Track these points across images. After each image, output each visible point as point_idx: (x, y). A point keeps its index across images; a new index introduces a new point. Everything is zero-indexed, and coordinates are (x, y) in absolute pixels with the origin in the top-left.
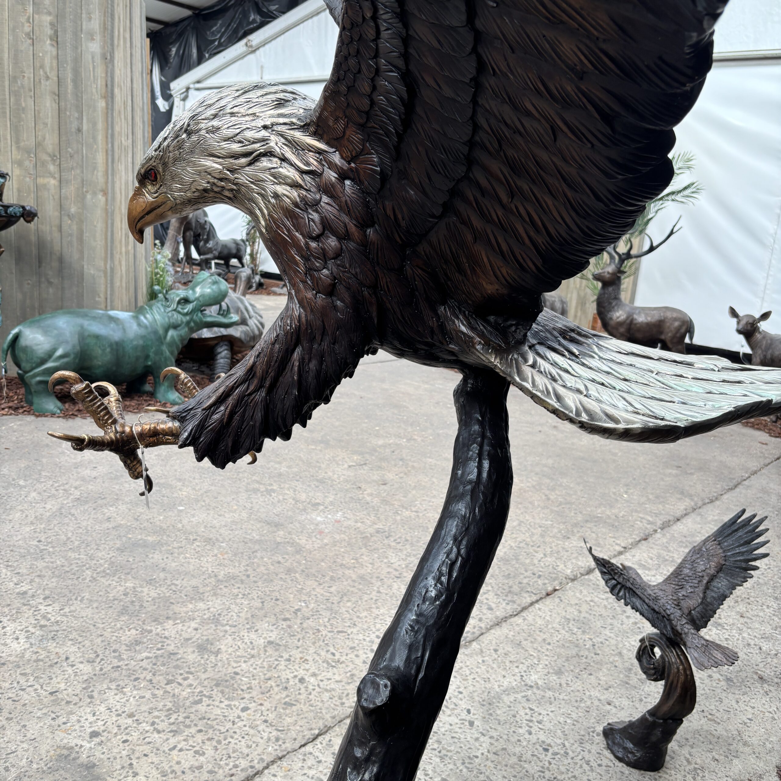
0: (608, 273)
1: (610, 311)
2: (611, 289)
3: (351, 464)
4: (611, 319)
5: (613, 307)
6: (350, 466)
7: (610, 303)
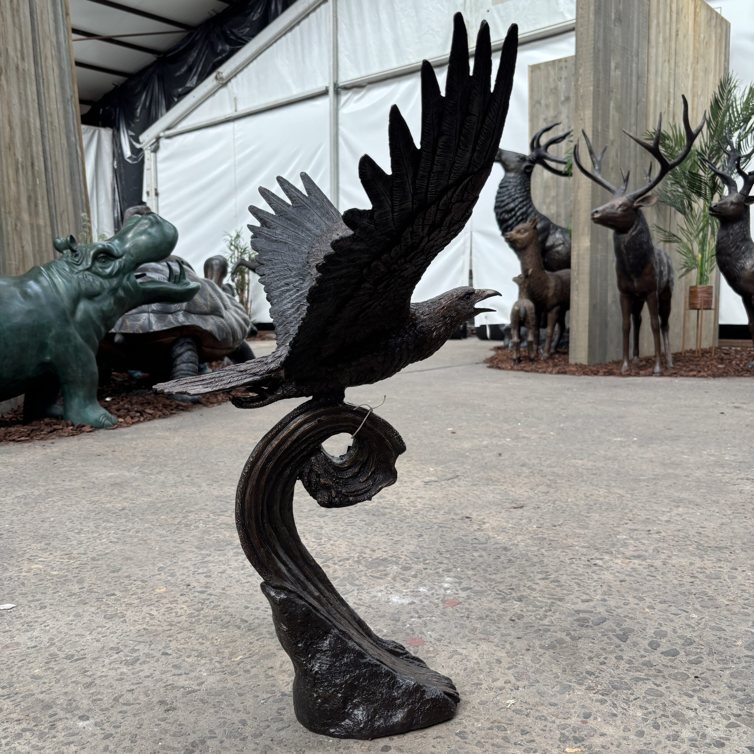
0: (732, 203)
1: (738, 259)
2: (736, 227)
3: (427, 479)
4: (743, 268)
5: (744, 253)
6: (427, 483)
7: (738, 247)
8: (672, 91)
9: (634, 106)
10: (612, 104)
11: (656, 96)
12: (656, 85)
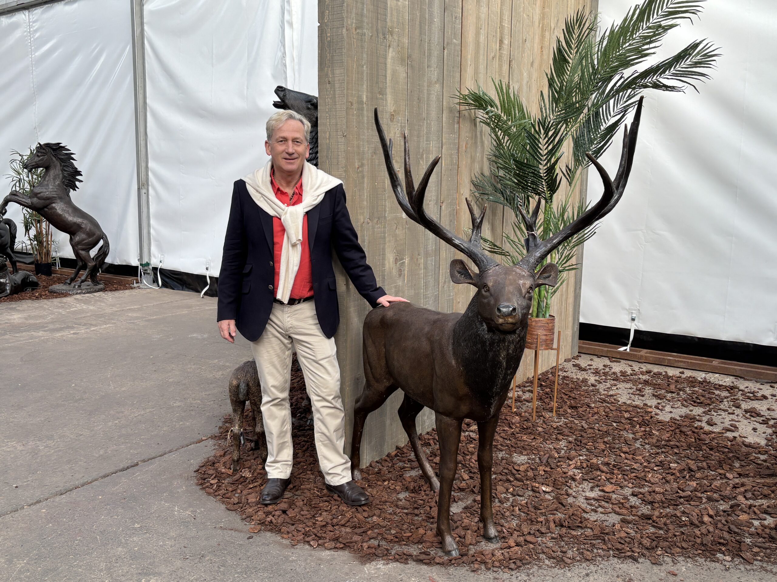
8: (506, 24)
9: (436, 53)
10: (391, 54)
11: (478, 34)
12: (478, 18)
